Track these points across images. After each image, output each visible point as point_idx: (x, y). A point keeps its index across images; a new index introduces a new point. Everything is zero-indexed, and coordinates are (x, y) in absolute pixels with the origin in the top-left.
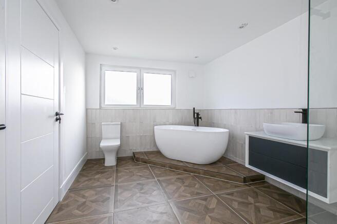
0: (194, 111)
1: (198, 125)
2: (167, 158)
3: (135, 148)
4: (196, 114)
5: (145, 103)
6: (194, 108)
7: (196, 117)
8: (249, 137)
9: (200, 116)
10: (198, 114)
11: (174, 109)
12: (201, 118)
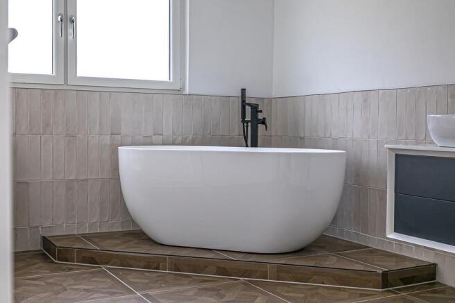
0: (243, 101)
1: (254, 144)
2: (158, 243)
3: (48, 223)
4: (248, 109)
5: (81, 72)
6: (243, 91)
7: (248, 118)
8: (396, 155)
9: (260, 116)
10: (255, 109)
11: (179, 92)
12: (263, 122)
